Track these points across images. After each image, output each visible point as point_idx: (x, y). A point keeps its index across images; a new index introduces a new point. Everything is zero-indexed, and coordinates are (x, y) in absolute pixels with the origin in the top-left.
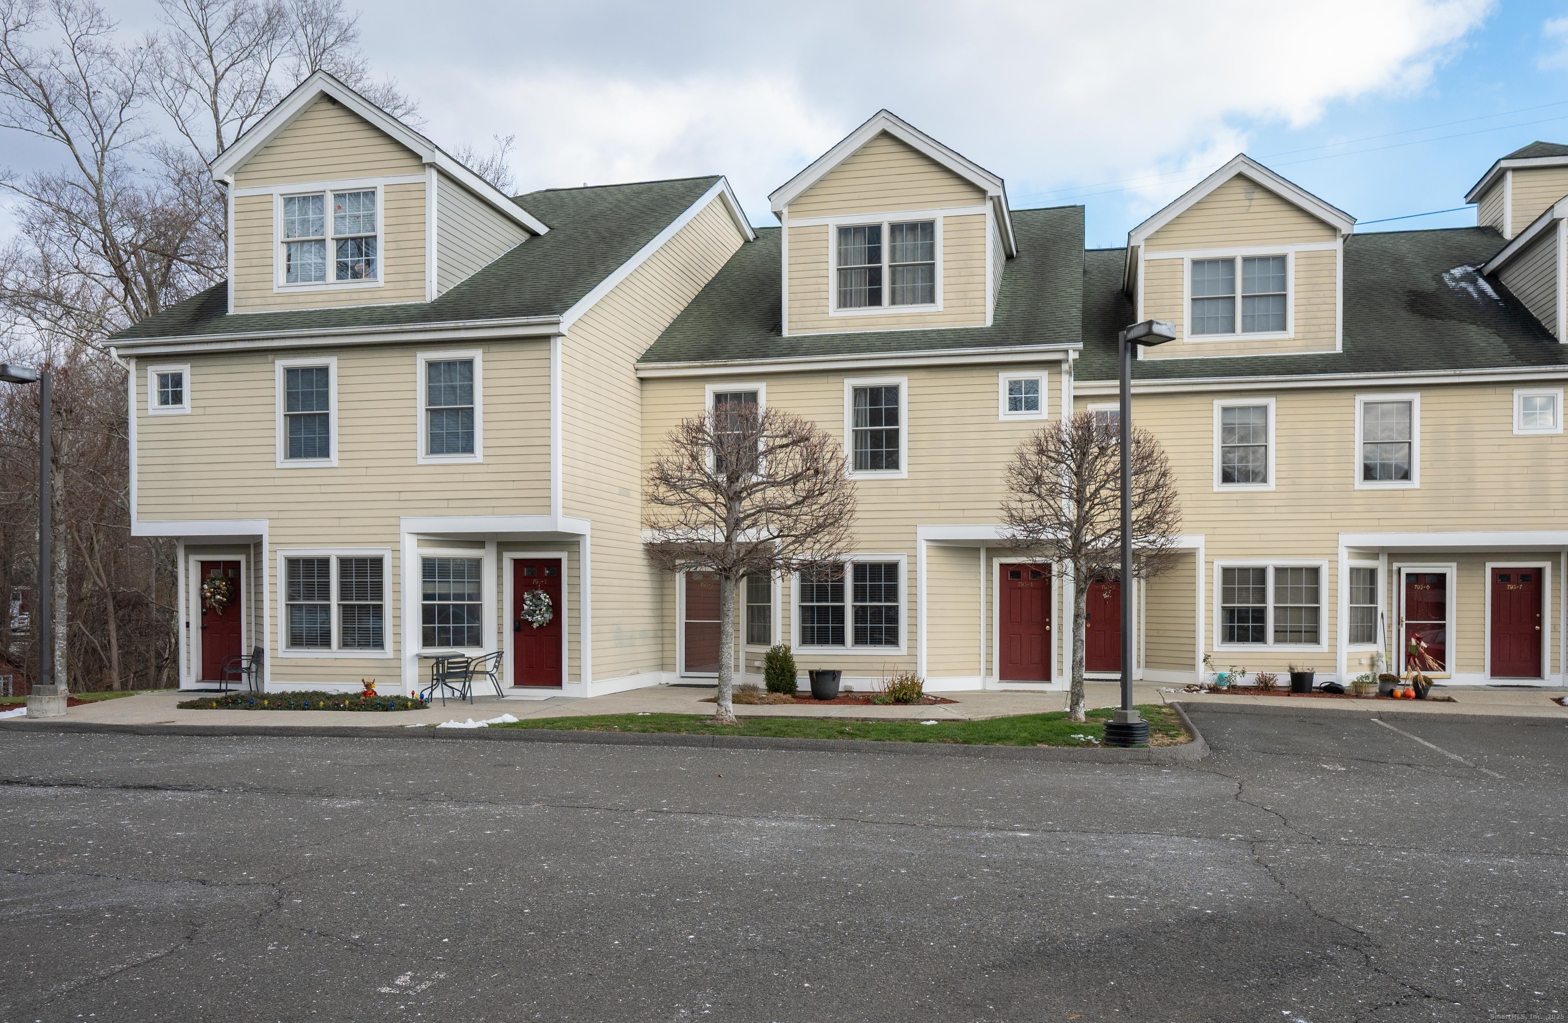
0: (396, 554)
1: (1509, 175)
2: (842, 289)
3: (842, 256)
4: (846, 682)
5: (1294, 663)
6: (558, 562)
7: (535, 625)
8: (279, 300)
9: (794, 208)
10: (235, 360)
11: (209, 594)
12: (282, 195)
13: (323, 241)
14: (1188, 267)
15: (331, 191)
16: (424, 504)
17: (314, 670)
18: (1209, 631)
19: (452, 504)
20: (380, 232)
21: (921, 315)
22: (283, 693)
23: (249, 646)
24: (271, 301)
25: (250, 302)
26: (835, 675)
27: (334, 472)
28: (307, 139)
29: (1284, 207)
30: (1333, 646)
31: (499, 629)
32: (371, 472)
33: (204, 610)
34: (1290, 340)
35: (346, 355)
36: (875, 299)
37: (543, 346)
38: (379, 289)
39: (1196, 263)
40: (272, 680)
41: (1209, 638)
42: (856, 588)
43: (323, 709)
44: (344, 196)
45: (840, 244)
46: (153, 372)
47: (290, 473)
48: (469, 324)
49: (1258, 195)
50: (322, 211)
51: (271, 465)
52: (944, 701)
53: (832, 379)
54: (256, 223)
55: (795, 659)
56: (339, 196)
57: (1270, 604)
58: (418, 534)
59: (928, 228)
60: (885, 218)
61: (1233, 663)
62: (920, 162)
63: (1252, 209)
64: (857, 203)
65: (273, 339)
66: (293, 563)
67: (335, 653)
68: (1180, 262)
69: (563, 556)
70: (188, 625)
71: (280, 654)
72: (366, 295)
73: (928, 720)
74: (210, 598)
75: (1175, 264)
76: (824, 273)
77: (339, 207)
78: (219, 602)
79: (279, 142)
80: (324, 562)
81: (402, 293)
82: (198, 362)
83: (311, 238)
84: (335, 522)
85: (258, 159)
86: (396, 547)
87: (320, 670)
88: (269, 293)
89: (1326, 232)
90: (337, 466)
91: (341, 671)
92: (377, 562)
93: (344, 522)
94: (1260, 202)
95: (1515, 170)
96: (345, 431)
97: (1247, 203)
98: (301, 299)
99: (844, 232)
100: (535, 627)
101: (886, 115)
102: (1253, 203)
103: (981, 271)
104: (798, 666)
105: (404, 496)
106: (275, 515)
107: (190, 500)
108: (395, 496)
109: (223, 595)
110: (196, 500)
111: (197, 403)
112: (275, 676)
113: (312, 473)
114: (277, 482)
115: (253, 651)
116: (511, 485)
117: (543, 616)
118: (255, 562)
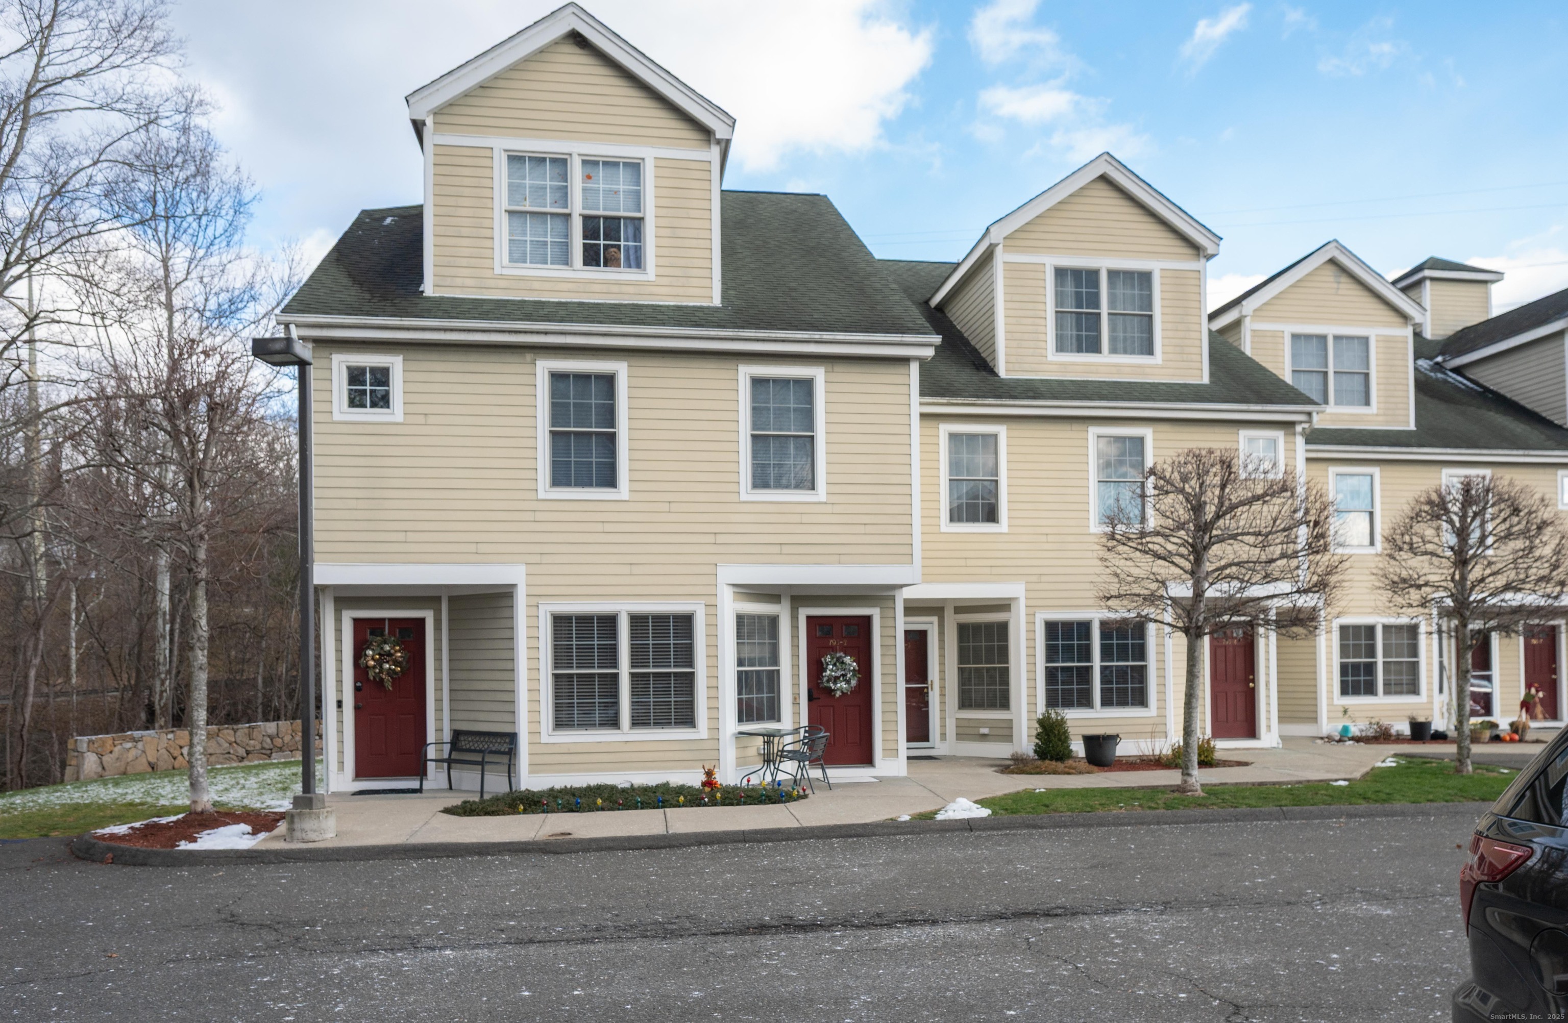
0: (712, 610)
1: (1428, 283)
2: (1059, 332)
3: (1060, 298)
4: (1125, 749)
5: (1415, 714)
6: (868, 620)
7: (838, 694)
8: (503, 284)
9: (1009, 242)
10: (474, 356)
11: (372, 663)
12: (506, 151)
13: (568, 216)
14: (1288, 340)
15: (579, 155)
16: (753, 549)
18: (1330, 685)
20: (650, 213)
21: (1139, 366)
22: (552, 790)
23: (439, 730)
24: (492, 283)
25: (459, 282)
26: (1112, 739)
27: (624, 507)
28: (545, 86)
29: (1366, 293)
30: (1430, 696)
31: (795, 699)
32: (674, 508)
33: (359, 684)
34: (1372, 415)
35: (638, 361)
36: (1094, 347)
38: (647, 283)
39: (1295, 337)
40: (530, 772)
41: (1330, 692)
42: (1103, 647)
43: (683, 806)
44: (595, 163)
45: (1056, 286)
46: (341, 362)
47: (555, 506)
48: (828, 337)
49: (1344, 279)
50: (564, 177)
51: (532, 495)
52: (1240, 764)
53: (1076, 427)
54: (467, 181)
55: (1069, 723)
56: (589, 163)
57: (1380, 659)
58: (734, 585)
59: (1145, 278)
60: (1104, 263)
61: (1371, 714)
62: (1136, 211)
63: (1340, 292)
64: (1075, 245)
65: (546, 333)
67: (626, 734)
68: (1281, 334)
69: (875, 612)
70: (340, 704)
71: (545, 739)
72: (630, 289)
73: (1336, 780)
74: (374, 667)
75: (1279, 335)
76: (1042, 314)
77: (589, 177)
78: (390, 672)
79: (502, 83)
80: (609, 622)
81: (680, 291)
82: (412, 355)
83: (548, 209)
84: (626, 570)
85: (470, 101)
86: (711, 601)
87: (604, 758)
88: (488, 273)
89: (1398, 320)
90: (627, 499)
91: (637, 757)
92: (685, 622)
93: (636, 570)
94: (1347, 286)
95: (1433, 279)
96: (638, 455)
97: (1335, 285)
98: (536, 285)
99: (1060, 273)
100: (837, 695)
101: (1109, 159)
102: (1342, 286)
103: (1196, 327)
104: (1071, 731)
105: (721, 539)
106: (537, 559)
107: (401, 537)
108: (710, 539)
109: (396, 663)
110: (411, 537)
111: (412, 409)
112: (535, 767)
113: (590, 506)
114: (540, 516)
115: (447, 736)
116: (862, 529)
117: (848, 682)
118: (451, 620)
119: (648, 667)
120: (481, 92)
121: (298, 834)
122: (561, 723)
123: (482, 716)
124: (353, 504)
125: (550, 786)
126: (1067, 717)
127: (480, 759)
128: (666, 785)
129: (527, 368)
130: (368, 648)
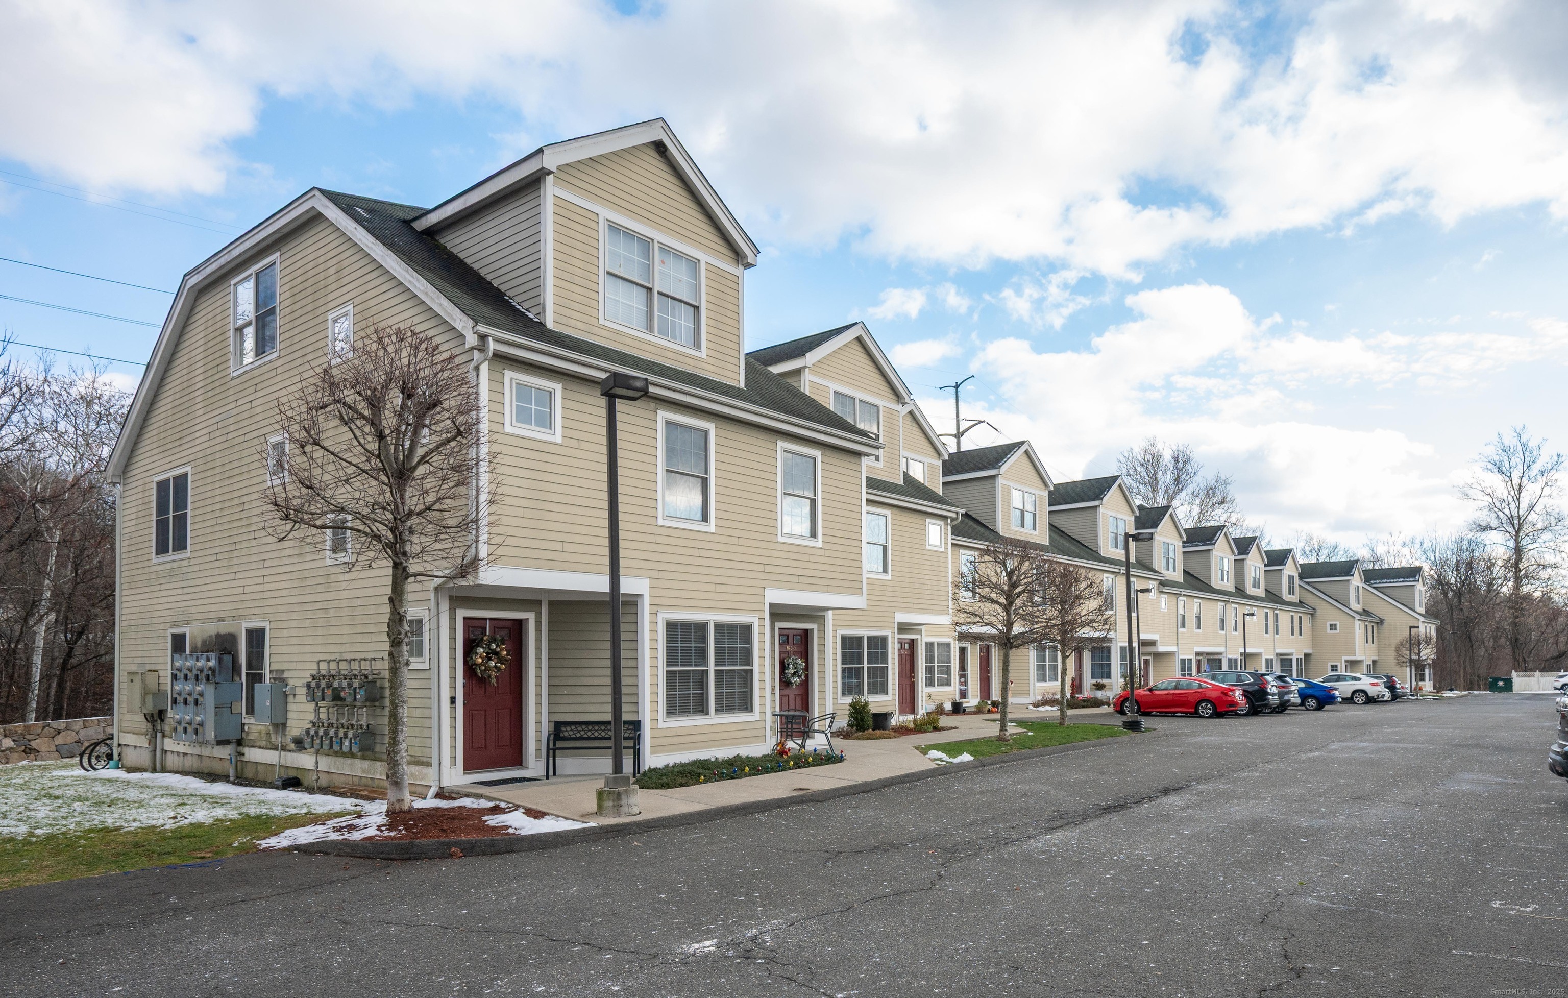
0: (762, 623)
6: (812, 633)
7: (794, 686)
8: (604, 333)
9: (813, 368)
11: (480, 660)
12: (608, 220)
13: (649, 289)
15: (658, 242)
17: (694, 738)
19: (802, 580)
20: (704, 303)
23: (538, 722)
24: (596, 330)
25: (572, 323)
27: (711, 538)
28: (635, 176)
30: (955, 687)
32: (742, 542)
35: (718, 424)
37: (854, 459)
38: (701, 358)
40: (652, 753)
42: (868, 654)
43: (793, 768)
44: (669, 253)
45: (834, 404)
46: (510, 380)
50: (648, 257)
51: (652, 521)
54: (579, 237)
56: (665, 251)
57: (936, 664)
58: (772, 604)
60: (858, 395)
64: (844, 379)
66: (672, 627)
67: (714, 720)
69: (816, 627)
71: (662, 725)
72: (690, 362)
74: (482, 665)
77: (664, 263)
78: (495, 670)
79: (604, 161)
80: (702, 629)
81: (721, 371)
82: (570, 385)
83: (638, 280)
84: (712, 588)
85: (581, 167)
86: (761, 615)
87: (699, 738)
88: (594, 321)
90: (714, 532)
91: (718, 736)
92: (747, 631)
93: (719, 588)
96: (721, 498)
98: (628, 341)
105: (768, 569)
106: (656, 574)
107: (558, 546)
108: (761, 568)
109: (501, 660)
110: (567, 547)
111: (569, 433)
112: (655, 748)
113: (692, 535)
114: (659, 539)
115: (546, 728)
116: (837, 569)
117: (799, 677)
118: (550, 623)
119: (724, 665)
120: (590, 163)
121: (625, 809)
122: (670, 712)
123: (592, 708)
124: (520, 512)
125: (665, 763)
126: (870, 700)
127: (632, 745)
128: (738, 757)
129: (650, 415)
130: (478, 646)
